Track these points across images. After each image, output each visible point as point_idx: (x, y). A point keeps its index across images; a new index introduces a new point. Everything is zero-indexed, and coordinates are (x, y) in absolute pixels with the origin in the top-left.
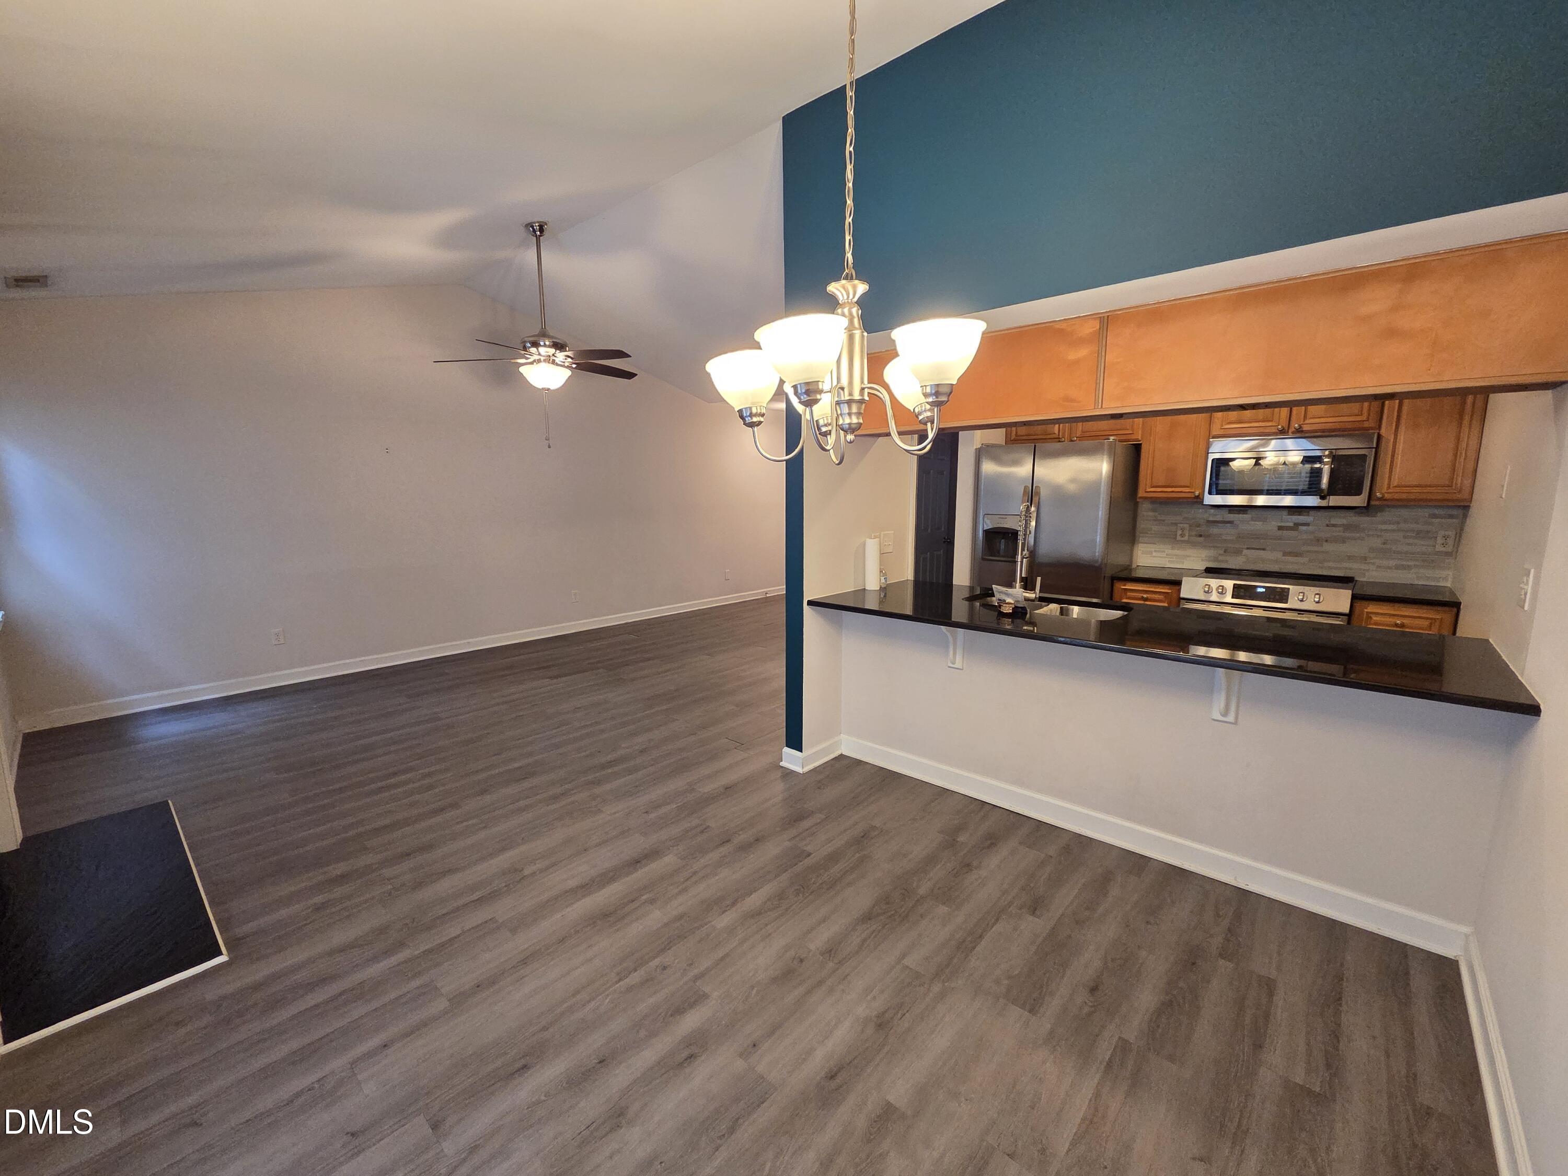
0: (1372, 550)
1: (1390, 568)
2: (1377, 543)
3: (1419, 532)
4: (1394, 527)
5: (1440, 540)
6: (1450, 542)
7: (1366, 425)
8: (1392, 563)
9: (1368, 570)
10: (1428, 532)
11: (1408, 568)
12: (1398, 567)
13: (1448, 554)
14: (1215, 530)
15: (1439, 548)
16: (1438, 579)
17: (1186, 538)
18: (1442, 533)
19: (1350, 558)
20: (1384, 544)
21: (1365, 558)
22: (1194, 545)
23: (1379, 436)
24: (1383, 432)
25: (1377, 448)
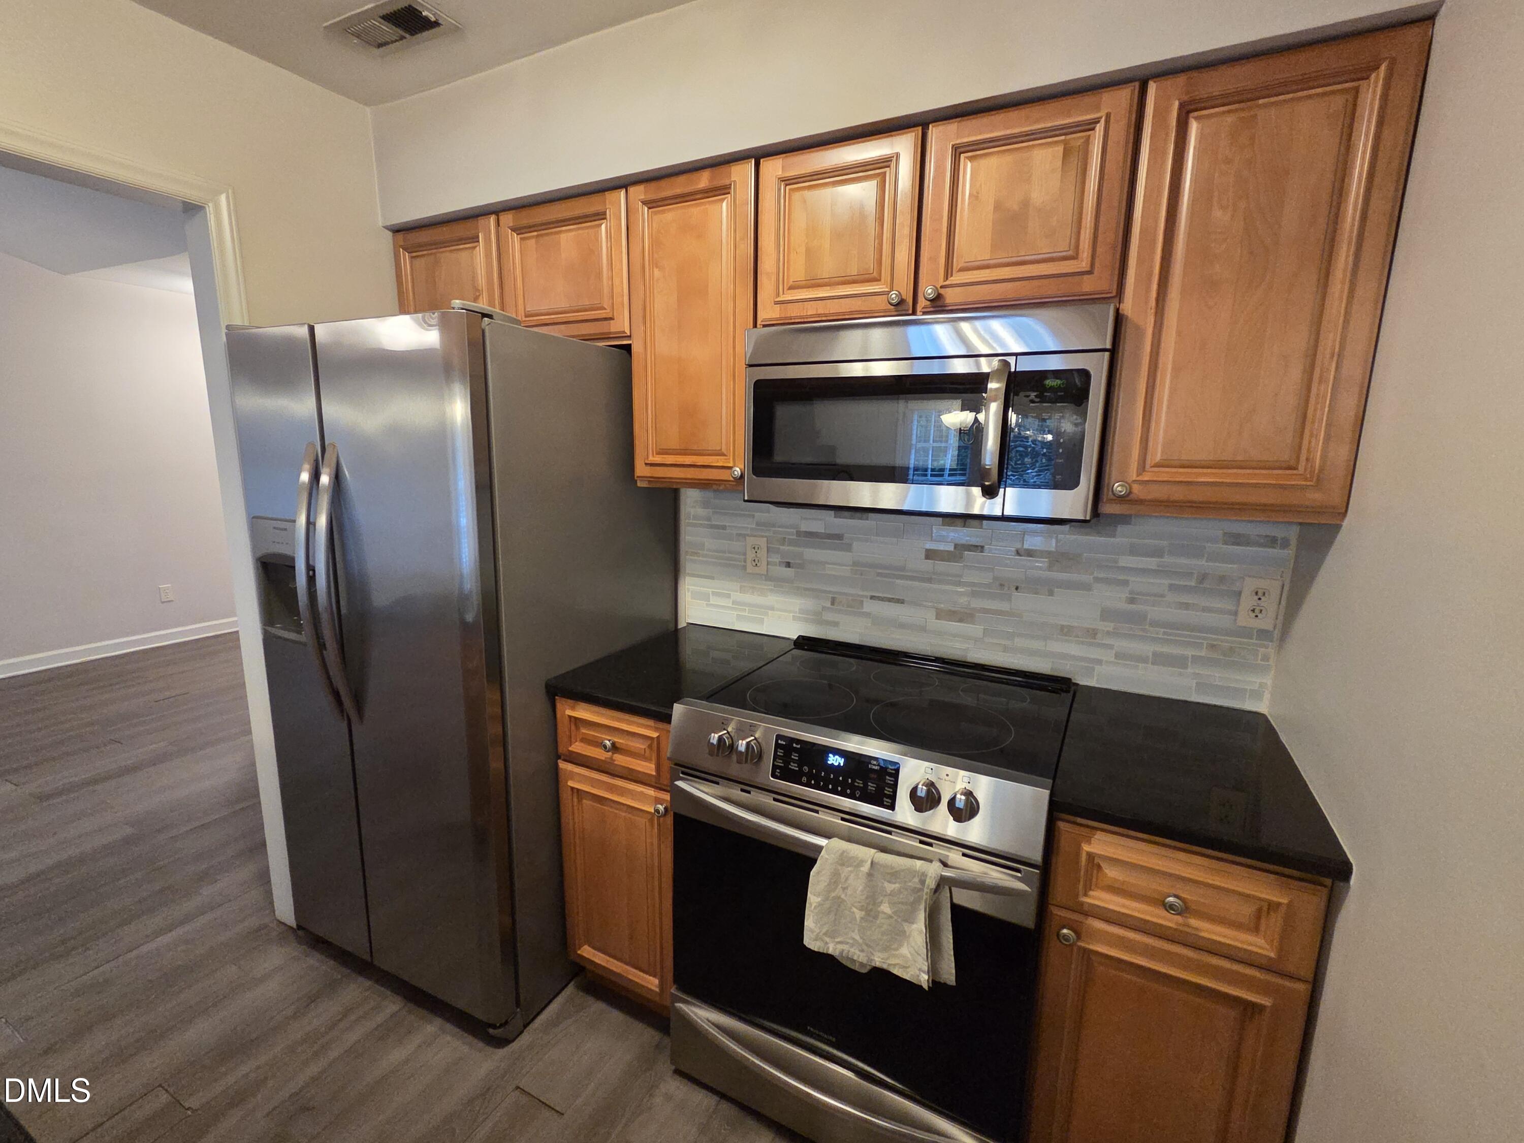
0: (1107, 614)
1: (1143, 660)
2: (1115, 598)
3: (1203, 578)
4: (1151, 563)
5: (1247, 601)
6: (1270, 605)
7: (1088, 285)
8: (1147, 649)
9: (1099, 662)
10: (1222, 579)
11: (1180, 662)
12: (1159, 659)
13: (1263, 634)
14: (810, 553)
15: (1245, 620)
16: (1239, 692)
17: (762, 569)
18: (1250, 585)
19: (1065, 631)
20: (1132, 601)
21: (1093, 633)
22: (778, 583)
23: (1119, 319)
24: (1128, 307)
25: (1114, 352)
